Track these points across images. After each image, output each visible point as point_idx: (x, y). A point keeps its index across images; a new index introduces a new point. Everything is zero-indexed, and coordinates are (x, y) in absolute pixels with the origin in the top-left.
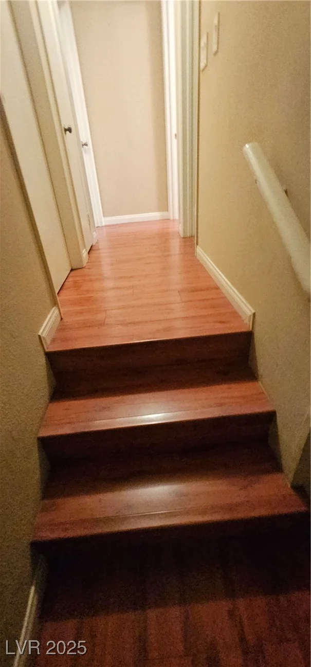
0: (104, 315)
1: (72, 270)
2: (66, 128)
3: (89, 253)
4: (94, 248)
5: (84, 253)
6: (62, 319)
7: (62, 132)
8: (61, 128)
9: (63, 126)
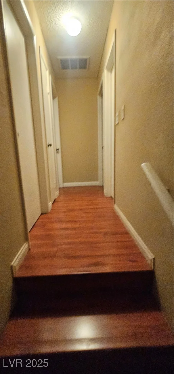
0: (56, 249)
1: (42, 214)
2: (49, 144)
3: (53, 203)
4: (56, 200)
5: (50, 204)
6: (29, 250)
7: (46, 146)
8: (46, 145)
9: (47, 143)
